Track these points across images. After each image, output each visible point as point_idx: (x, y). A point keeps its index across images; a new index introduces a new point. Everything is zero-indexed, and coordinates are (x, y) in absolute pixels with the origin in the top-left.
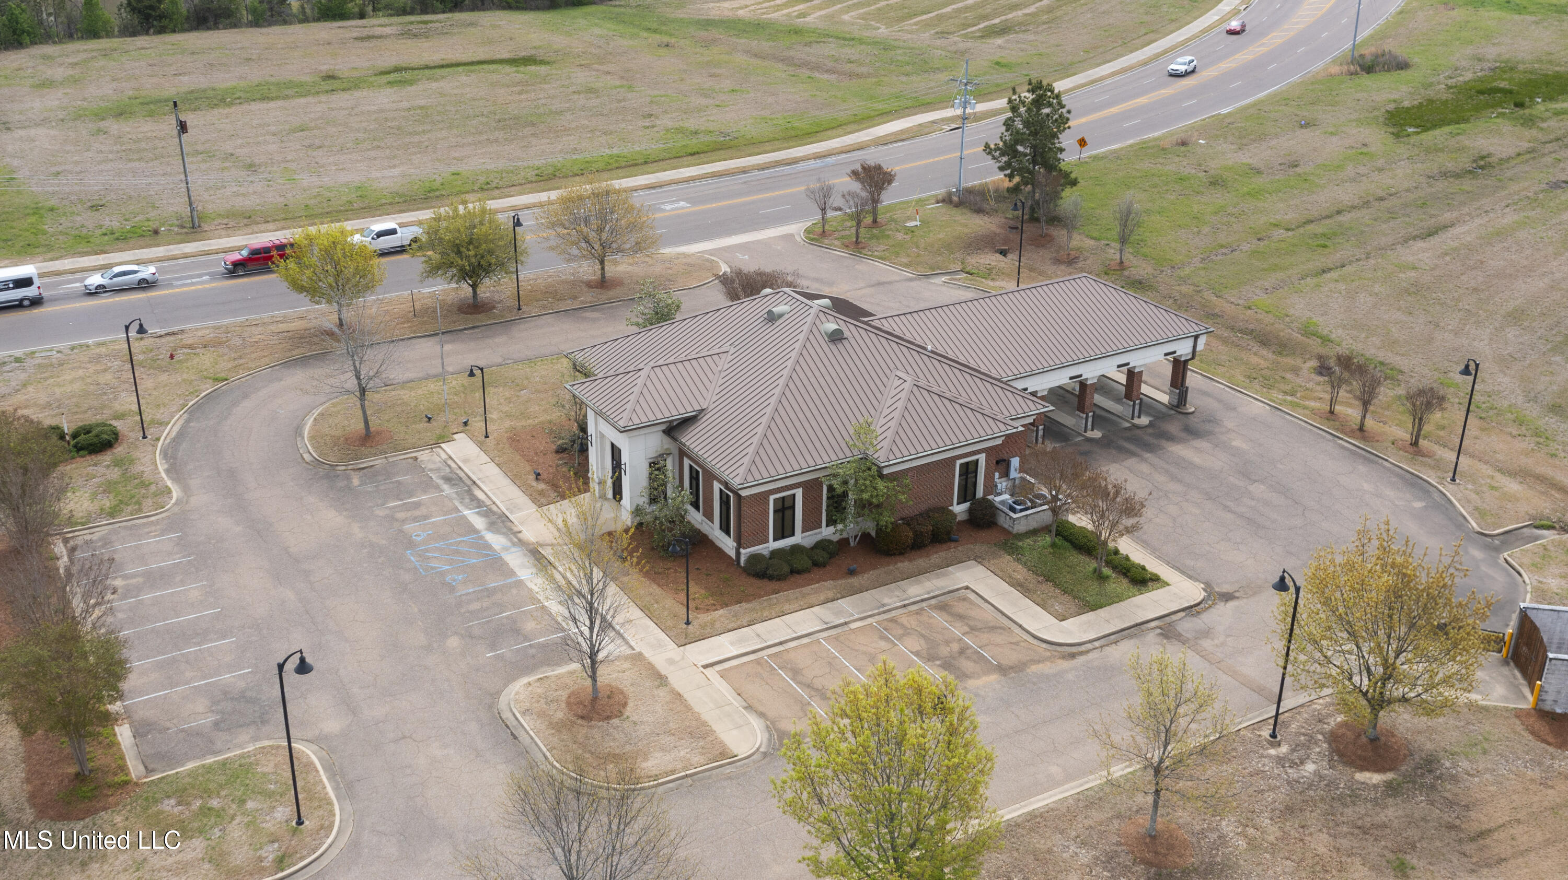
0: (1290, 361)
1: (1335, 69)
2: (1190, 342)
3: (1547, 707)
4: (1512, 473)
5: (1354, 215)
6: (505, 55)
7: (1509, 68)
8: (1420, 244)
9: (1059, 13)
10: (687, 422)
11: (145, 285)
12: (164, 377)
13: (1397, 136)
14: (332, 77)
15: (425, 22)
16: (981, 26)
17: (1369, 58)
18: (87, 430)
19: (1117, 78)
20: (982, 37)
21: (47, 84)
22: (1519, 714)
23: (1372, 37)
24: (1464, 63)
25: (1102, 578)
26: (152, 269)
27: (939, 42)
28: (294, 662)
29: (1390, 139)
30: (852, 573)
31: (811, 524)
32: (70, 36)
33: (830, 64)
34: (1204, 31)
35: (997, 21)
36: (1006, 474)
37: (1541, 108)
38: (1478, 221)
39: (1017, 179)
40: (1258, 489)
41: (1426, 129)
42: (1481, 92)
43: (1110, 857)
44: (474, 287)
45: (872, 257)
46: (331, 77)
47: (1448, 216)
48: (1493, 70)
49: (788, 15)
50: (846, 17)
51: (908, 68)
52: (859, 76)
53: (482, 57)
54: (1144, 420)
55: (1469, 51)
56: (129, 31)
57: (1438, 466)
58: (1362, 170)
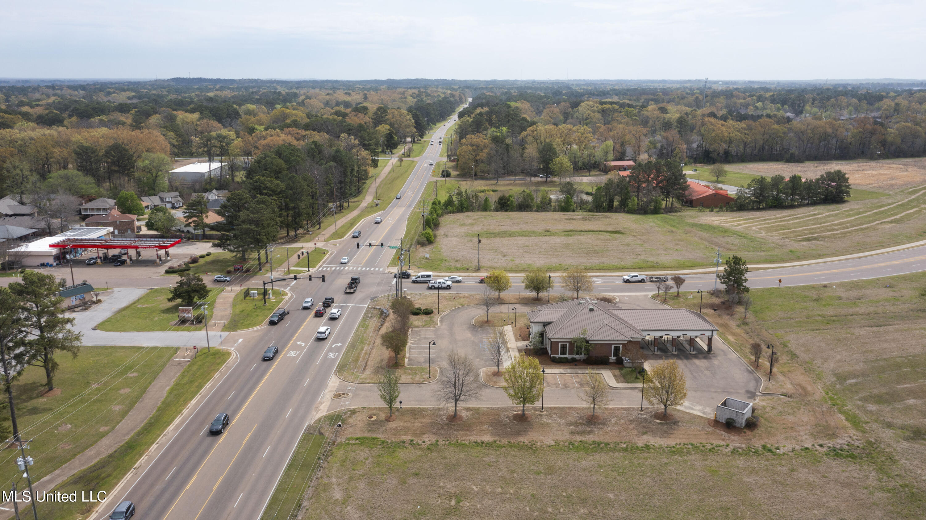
2: (710, 332)
3: (718, 419)
6: (611, 230)
8: (868, 328)
10: (549, 324)
12: (450, 303)
14: (548, 231)
15: (594, 215)
18: (426, 309)
21: (464, 225)
25: (637, 378)
26: (461, 278)
27: (779, 241)
28: (432, 343)
31: (571, 353)
32: (479, 210)
35: (815, 235)
43: (581, 417)
44: (538, 294)
49: (733, 225)
50: (754, 228)
52: (731, 250)
53: (602, 229)
54: (694, 353)
56: (496, 210)
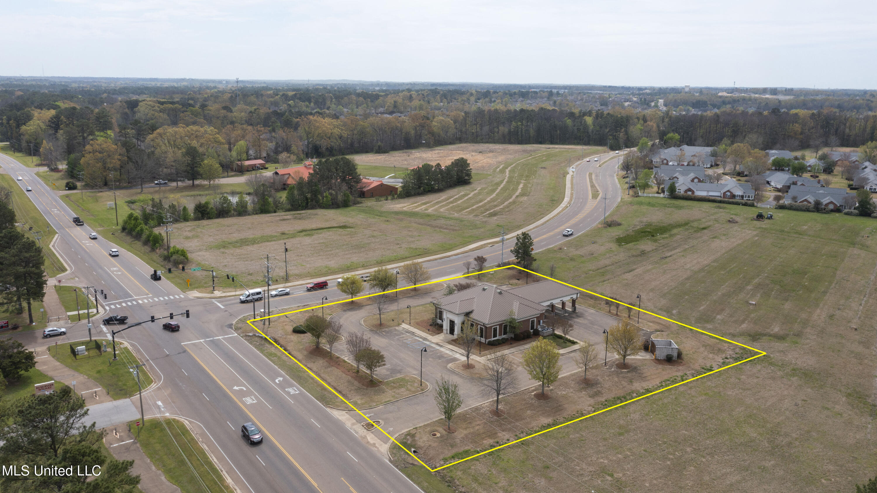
0: (598, 302)
1: (600, 226)
2: (576, 295)
3: (657, 358)
4: (651, 322)
5: (610, 267)
6: (336, 225)
7: (650, 225)
8: (628, 274)
9: (511, 208)
10: (471, 312)
11: (287, 294)
13: (619, 245)
15: (300, 214)
16: (488, 213)
17: (609, 222)
19: (535, 230)
20: (489, 217)
22: (652, 360)
23: (609, 215)
24: (637, 223)
25: (565, 343)
26: (287, 290)
27: (476, 219)
29: (618, 247)
30: (511, 344)
31: (500, 335)
33: (445, 227)
34: (558, 214)
35: (492, 211)
36: (539, 324)
37: (659, 237)
38: (642, 268)
39: (519, 260)
40: (595, 327)
41: (627, 243)
42: (642, 232)
43: (578, 383)
44: (384, 291)
45: (484, 281)
46: (283, 234)
47: (635, 267)
48: (646, 225)
49: (421, 209)
50: (442, 210)
51: (471, 227)
52: (456, 230)
53: (329, 226)
54: (567, 314)
55: (638, 219)
57: (635, 321)
58: (611, 255)
